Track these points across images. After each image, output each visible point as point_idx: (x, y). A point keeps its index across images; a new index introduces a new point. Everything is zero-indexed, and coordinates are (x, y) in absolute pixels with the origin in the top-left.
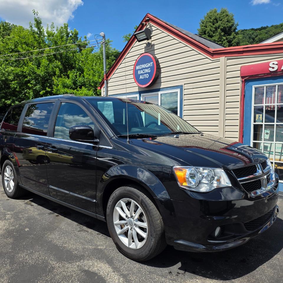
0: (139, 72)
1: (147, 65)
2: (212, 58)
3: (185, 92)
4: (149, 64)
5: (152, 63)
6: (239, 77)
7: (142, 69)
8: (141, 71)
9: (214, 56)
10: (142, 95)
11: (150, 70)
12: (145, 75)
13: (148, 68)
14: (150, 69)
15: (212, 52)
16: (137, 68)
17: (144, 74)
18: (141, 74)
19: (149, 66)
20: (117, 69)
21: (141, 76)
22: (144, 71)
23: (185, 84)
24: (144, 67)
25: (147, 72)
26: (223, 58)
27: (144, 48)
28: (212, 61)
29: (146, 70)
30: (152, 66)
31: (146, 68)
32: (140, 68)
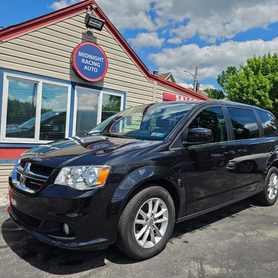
0: (82, 61)
1: (97, 59)
2: (149, 79)
3: (128, 99)
5: (103, 59)
6: (162, 99)
7: (89, 59)
8: (87, 60)
9: (150, 78)
10: (76, 87)
11: (99, 65)
12: (93, 68)
13: (97, 62)
14: (99, 64)
16: (81, 54)
17: (92, 66)
19: (99, 60)
20: (26, 34)
21: (86, 66)
22: (91, 63)
23: (128, 92)
24: (91, 58)
25: (96, 66)
26: (156, 82)
27: (82, 33)
28: (149, 81)
29: (94, 62)
30: (102, 61)
31: (94, 61)
32: (86, 57)
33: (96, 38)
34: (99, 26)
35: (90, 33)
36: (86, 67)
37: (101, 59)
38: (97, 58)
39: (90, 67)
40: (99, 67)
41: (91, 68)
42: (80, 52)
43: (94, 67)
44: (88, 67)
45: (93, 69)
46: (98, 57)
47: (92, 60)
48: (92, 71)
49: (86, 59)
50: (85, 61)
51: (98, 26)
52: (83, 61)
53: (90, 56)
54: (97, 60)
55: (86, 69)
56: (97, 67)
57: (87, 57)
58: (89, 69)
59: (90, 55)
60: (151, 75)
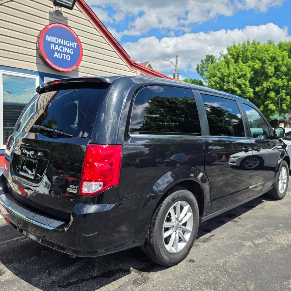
2: (132, 68)
4: (72, 43)
5: (76, 44)
8: (57, 46)
10: (45, 78)
11: (73, 52)
12: (64, 55)
13: (70, 48)
14: (72, 50)
15: (132, 63)
16: (49, 38)
17: (63, 53)
18: (58, 52)
19: (72, 46)
21: (56, 53)
22: (62, 49)
24: (62, 44)
25: (68, 52)
26: (139, 72)
27: (49, 12)
28: (131, 70)
29: (66, 48)
30: (76, 47)
31: (65, 46)
32: (55, 42)
33: (66, 19)
34: (70, 4)
35: (58, 13)
36: (56, 55)
37: (74, 45)
38: (69, 43)
39: (62, 54)
40: (73, 53)
41: (63, 56)
42: (47, 36)
43: (67, 54)
44: (59, 54)
45: (66, 56)
46: (71, 42)
47: (63, 46)
48: (64, 58)
49: (55, 44)
50: (55, 47)
51: (68, 4)
52: (52, 46)
53: (60, 41)
54: (69, 45)
55: (56, 57)
56: (69, 54)
57: (57, 42)
58: (60, 56)
59: (60, 39)
60: (133, 63)
